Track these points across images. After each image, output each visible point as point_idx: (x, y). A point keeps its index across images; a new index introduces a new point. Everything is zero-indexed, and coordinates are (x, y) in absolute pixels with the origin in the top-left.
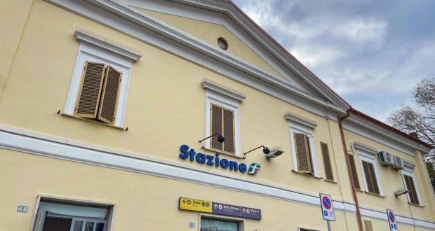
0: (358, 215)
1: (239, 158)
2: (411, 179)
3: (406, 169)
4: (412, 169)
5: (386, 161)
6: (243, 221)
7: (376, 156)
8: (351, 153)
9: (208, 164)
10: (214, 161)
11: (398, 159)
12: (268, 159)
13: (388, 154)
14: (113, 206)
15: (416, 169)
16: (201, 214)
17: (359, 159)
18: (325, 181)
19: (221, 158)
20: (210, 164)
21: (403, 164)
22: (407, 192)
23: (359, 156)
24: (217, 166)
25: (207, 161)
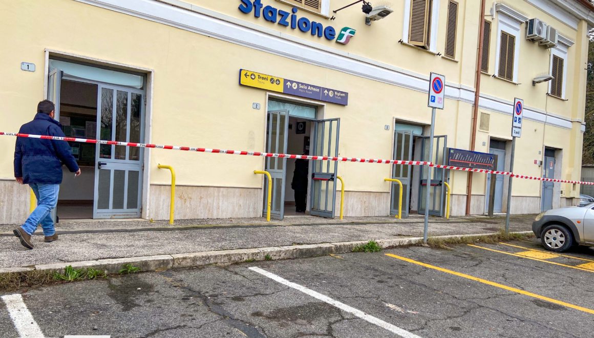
0: (476, 105)
1: (326, 18)
2: (561, 61)
3: (559, 47)
4: (567, 47)
5: (535, 32)
6: (323, 106)
7: (524, 25)
8: (488, 19)
9: (279, 24)
10: (289, 20)
11: (553, 31)
12: (368, 21)
13: (540, 23)
14: (150, 72)
15: (573, 48)
16: (268, 93)
17: (498, 28)
18: (443, 57)
19: (299, 15)
20: (283, 24)
21: (557, 39)
22: (550, 79)
23: (500, 23)
24: (293, 28)
25: (278, 18)
